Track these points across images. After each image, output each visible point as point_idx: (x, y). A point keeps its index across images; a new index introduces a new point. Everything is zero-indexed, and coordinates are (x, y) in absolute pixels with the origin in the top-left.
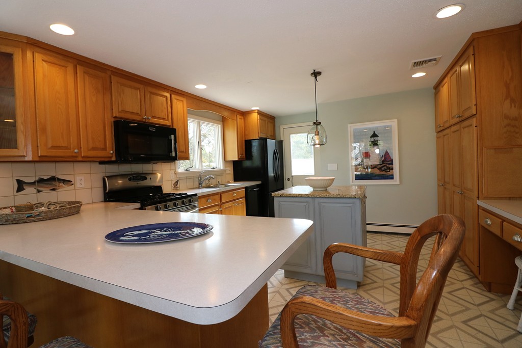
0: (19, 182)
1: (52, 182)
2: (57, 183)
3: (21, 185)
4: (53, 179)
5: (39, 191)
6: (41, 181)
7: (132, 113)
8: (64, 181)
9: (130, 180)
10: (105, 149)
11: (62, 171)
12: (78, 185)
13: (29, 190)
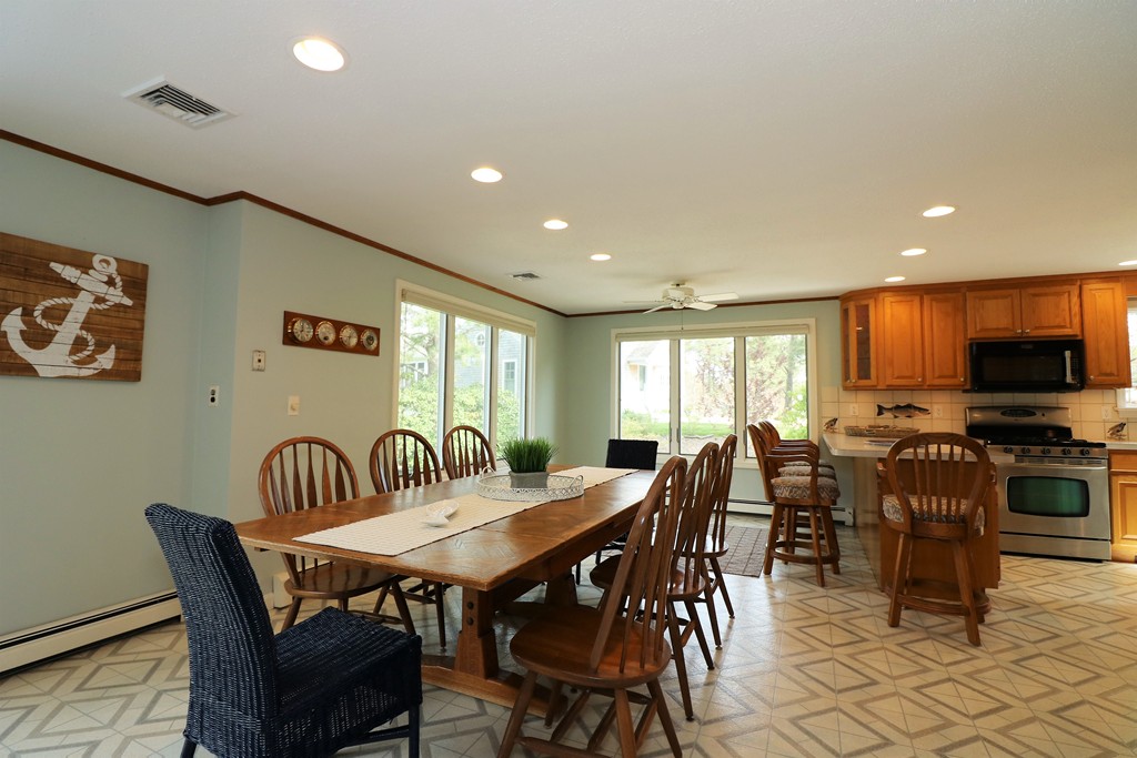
0: (879, 406)
1: (909, 409)
2: (912, 410)
3: (881, 410)
4: (909, 406)
5: (896, 417)
6: (898, 408)
7: (998, 329)
8: (920, 409)
9: (1002, 414)
10: (955, 376)
11: (919, 400)
12: (935, 415)
13: (887, 415)
